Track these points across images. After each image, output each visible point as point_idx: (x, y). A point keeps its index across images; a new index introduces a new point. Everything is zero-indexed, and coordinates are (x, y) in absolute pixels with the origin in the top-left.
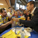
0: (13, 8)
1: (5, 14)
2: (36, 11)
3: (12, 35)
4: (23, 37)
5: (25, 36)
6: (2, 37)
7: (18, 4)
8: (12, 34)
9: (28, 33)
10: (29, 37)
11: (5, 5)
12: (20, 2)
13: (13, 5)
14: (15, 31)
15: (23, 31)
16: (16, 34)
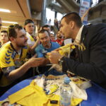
0: (37, 21)
1: (23, 39)
3: (35, 95)
8: (34, 93)
9: (80, 91)
10: (83, 101)
11: (15, 12)
12: (58, 4)
13: (38, 12)
16: (47, 93)
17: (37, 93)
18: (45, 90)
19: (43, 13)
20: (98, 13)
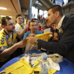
0: (26, 16)
2: (65, 23)
4: (45, 72)
5: (50, 70)
6: (4, 73)
7: (36, 8)
9: (55, 64)
10: (57, 71)
11: (10, 9)
12: (40, 4)
13: (26, 9)
14: (30, 60)
15: (45, 59)
16: (32, 66)
17: (25, 66)
18: (30, 64)
19: (30, 10)
20: (68, 10)
